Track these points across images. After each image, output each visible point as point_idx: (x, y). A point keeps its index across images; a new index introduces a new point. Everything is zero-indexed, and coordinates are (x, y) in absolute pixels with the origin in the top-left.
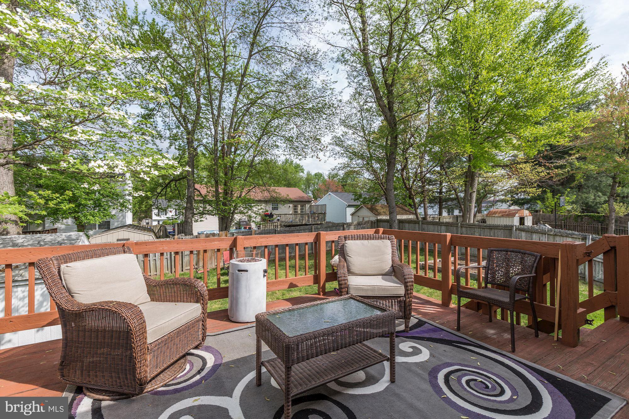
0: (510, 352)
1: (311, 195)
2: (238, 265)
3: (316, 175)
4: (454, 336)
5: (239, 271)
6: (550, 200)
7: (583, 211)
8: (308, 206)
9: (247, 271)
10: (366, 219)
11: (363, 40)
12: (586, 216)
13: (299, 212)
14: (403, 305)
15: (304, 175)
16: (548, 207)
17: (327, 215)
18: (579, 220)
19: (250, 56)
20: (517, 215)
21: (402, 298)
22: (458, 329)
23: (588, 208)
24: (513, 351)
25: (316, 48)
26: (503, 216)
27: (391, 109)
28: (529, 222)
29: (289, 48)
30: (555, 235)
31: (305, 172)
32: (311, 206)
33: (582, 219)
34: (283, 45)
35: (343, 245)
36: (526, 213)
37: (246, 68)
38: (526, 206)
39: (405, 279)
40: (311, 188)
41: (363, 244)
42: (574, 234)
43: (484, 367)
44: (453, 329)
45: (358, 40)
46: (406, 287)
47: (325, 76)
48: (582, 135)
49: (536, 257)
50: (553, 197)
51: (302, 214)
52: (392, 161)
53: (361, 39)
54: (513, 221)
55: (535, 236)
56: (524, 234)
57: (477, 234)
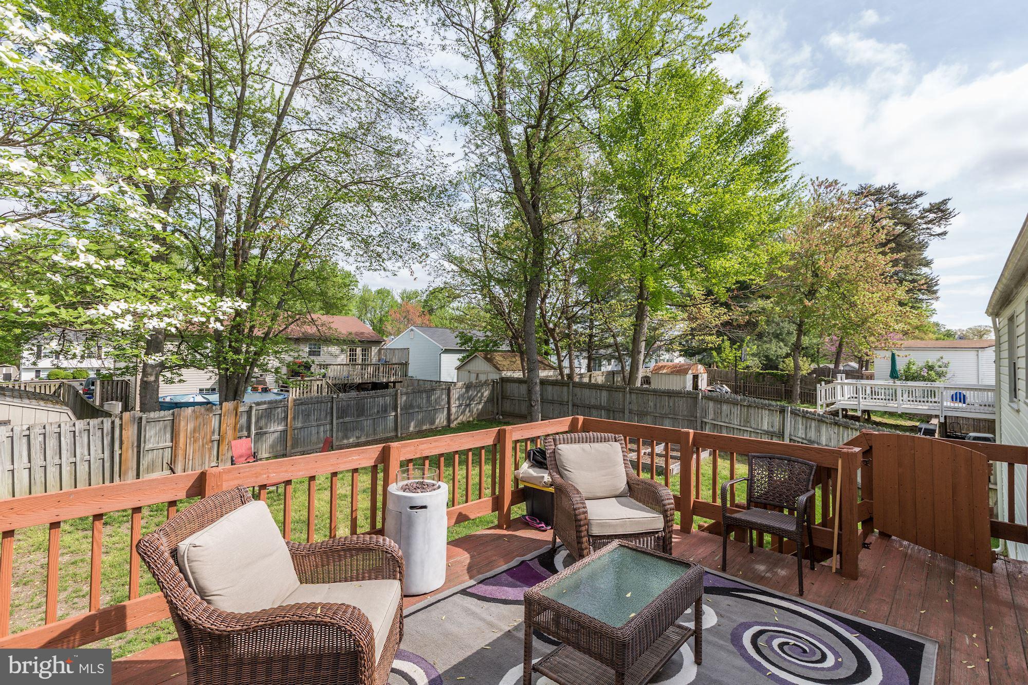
0: (797, 596)
1: (369, 326)
2: (410, 498)
3: (379, 292)
4: (726, 581)
5: (412, 508)
6: (727, 351)
7: (765, 367)
9: (425, 507)
10: (483, 378)
11: (498, 94)
12: (768, 374)
13: (359, 361)
14: (661, 544)
15: (357, 291)
16: (724, 360)
17: (410, 366)
18: (761, 380)
19: (296, 83)
20: (690, 372)
21: (660, 534)
22: (724, 569)
23: (770, 363)
24: (801, 593)
25: (416, 88)
26: (672, 373)
27: (535, 206)
28: (703, 384)
29: (367, 80)
30: (749, 406)
31: (360, 286)
32: (380, 350)
33: (764, 377)
34: (359, 74)
35: (554, 452)
36: (701, 368)
37: (288, 102)
38: (698, 357)
39: (664, 505)
40: (369, 315)
41: (583, 450)
42: (770, 405)
43: (785, 623)
44: (716, 569)
45: (492, 94)
46: (665, 517)
47: (431, 138)
48: (780, 273)
49: (811, 467)
50: (731, 347)
51: (364, 365)
52: (535, 288)
53: (495, 94)
54: (685, 382)
55: (725, 407)
56: (711, 404)
57: (651, 404)
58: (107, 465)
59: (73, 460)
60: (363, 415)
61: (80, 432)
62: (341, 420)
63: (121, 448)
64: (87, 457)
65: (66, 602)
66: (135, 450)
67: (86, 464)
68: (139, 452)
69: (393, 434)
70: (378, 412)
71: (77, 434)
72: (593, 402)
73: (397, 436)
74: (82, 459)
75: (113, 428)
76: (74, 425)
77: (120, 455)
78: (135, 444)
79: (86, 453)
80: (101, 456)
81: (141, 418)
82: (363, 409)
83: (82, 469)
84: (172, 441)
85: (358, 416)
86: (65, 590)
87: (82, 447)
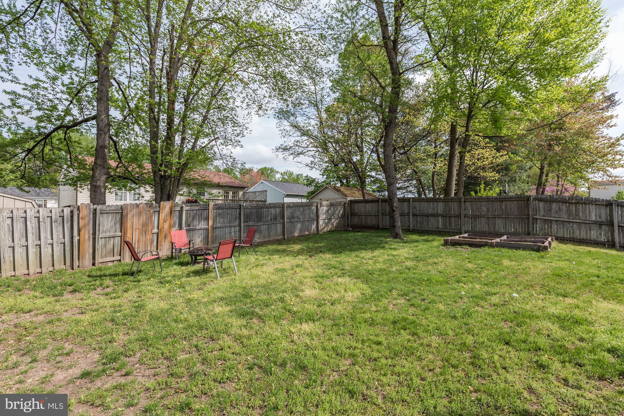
8: (241, 193)
13: (231, 199)
32: (244, 193)
55: (554, 205)
56: (541, 204)
57: (484, 209)
58: (68, 248)
59: (39, 243)
60: (261, 221)
61: (44, 218)
62: (246, 224)
63: (79, 235)
64: (50, 241)
65: (48, 361)
66: (91, 237)
67: (50, 247)
68: (94, 239)
69: (281, 237)
70: (271, 219)
71: (41, 220)
72: (430, 211)
73: (284, 239)
74: (46, 243)
75: (72, 217)
76: (38, 212)
77: (79, 240)
78: (91, 232)
79: (49, 237)
80: (63, 241)
81: (95, 210)
82: (261, 217)
83: (46, 251)
84: (121, 232)
85: (258, 222)
86: (45, 348)
87: (46, 232)
